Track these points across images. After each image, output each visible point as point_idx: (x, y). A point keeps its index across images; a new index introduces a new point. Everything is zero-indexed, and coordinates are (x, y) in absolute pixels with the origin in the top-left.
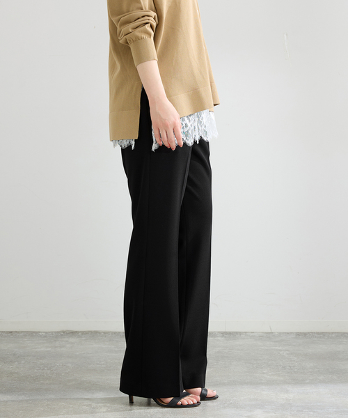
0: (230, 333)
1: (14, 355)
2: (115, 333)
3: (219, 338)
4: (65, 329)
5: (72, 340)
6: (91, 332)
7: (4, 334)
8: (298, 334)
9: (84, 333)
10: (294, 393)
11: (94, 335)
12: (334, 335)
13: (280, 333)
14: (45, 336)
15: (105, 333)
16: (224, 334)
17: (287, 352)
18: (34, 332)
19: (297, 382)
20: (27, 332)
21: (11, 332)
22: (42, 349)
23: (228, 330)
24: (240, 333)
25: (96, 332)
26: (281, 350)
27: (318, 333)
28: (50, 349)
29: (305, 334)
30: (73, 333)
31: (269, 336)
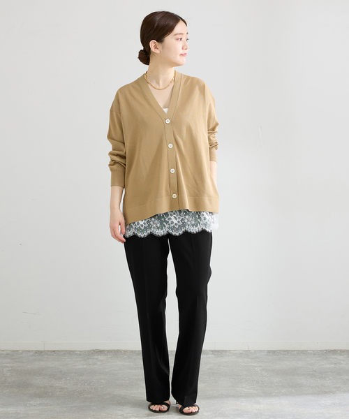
0: (218, 351)
1: (61, 372)
2: (132, 351)
3: (210, 356)
4: (94, 348)
5: (101, 357)
6: (114, 350)
7: (49, 353)
8: (269, 352)
9: (109, 351)
10: (264, 405)
11: (116, 353)
12: (295, 352)
13: (255, 351)
14: (80, 355)
15: (125, 351)
16: (214, 352)
17: (261, 368)
18: (71, 351)
19: (267, 395)
20: (66, 351)
21: (54, 351)
22: (80, 367)
23: (217, 348)
24: (226, 351)
25: (118, 351)
26: (255, 367)
27: (284, 351)
28: (85, 366)
29: (274, 352)
30: (101, 352)
31: (246, 354)
